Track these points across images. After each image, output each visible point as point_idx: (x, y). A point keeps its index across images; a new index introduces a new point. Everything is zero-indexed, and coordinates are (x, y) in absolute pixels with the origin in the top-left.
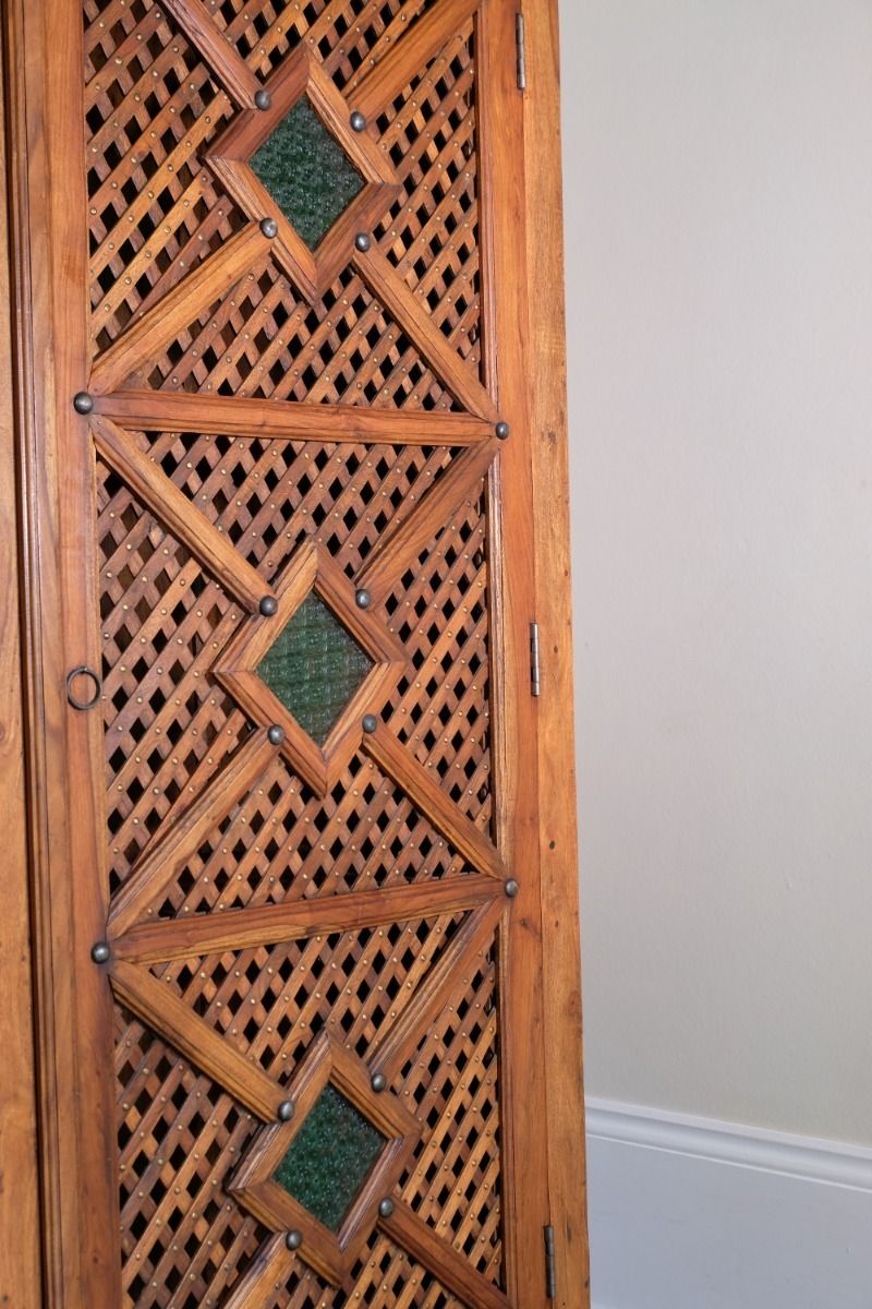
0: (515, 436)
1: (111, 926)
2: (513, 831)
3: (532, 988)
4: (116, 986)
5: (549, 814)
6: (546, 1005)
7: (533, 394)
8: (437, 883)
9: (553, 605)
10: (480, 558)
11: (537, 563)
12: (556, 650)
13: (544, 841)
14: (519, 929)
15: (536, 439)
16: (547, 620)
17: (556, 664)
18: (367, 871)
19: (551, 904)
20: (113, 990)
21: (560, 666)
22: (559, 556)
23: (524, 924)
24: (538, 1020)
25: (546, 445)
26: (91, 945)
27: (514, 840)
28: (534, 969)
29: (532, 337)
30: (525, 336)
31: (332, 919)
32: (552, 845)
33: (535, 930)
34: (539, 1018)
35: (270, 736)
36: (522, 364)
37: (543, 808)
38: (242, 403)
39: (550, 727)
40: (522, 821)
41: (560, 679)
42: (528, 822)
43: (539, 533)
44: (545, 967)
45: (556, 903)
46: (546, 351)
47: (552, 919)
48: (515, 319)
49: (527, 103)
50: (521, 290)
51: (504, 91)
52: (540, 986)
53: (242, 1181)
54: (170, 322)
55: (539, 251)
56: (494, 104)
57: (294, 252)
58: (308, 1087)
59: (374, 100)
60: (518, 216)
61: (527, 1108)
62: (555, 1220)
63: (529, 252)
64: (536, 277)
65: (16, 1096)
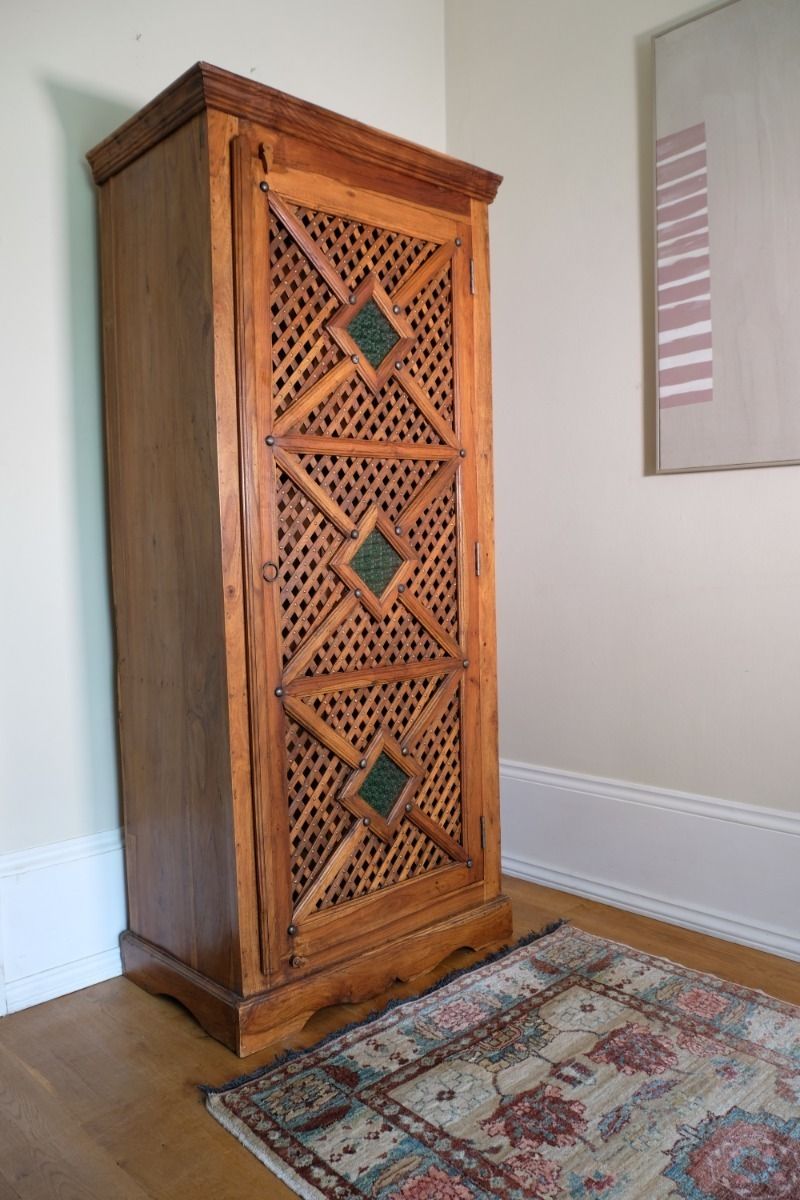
0: (469, 456)
1: (284, 680)
2: (467, 637)
3: (476, 709)
4: (286, 707)
5: (484, 630)
6: (482, 717)
7: (477, 437)
8: (433, 661)
9: (486, 534)
10: (453, 512)
11: (479, 515)
12: (487, 555)
13: (481, 643)
14: (469, 683)
15: (478, 458)
16: (483, 542)
19: (484, 671)
20: (284, 709)
21: (489, 562)
22: (489, 511)
23: (472, 681)
25: (483, 459)
26: (275, 688)
27: (468, 642)
28: (476, 701)
29: (477, 410)
30: (474, 409)
31: (384, 678)
32: (485, 644)
33: (477, 684)
34: (478, 723)
35: (356, 595)
36: (472, 422)
37: (481, 627)
38: (343, 441)
39: (485, 590)
40: (471, 633)
41: (490, 567)
42: (474, 634)
43: (480, 501)
44: (481, 700)
45: (487, 671)
47: (485, 678)
48: (469, 401)
49: (475, 301)
50: (472, 388)
51: (464, 294)
52: (479, 708)
53: (343, 795)
54: (309, 403)
55: (480, 370)
56: (460, 301)
57: (367, 370)
58: (373, 753)
59: (404, 299)
60: (471, 353)
61: (472, 764)
62: (485, 814)
63: (476, 371)
64: (479, 382)
65: (241, 756)
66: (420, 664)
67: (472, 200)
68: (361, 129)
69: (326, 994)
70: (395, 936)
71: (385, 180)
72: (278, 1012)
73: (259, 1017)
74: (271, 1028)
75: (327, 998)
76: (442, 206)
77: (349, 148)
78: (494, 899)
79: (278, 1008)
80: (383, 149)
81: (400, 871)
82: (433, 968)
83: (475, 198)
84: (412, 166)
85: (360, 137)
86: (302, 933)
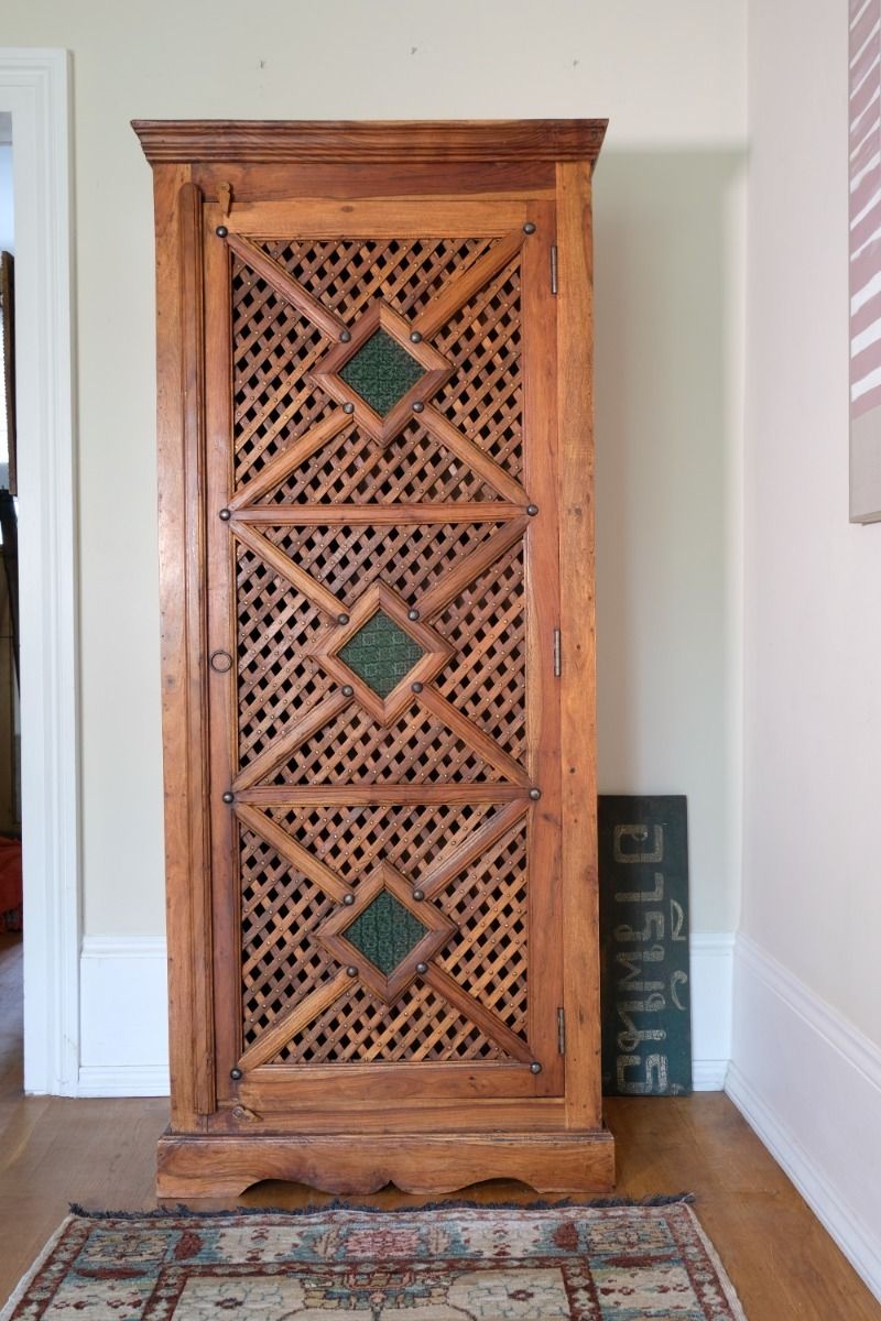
0: (544, 513)
2: (537, 758)
3: (552, 859)
4: (238, 815)
5: (570, 751)
6: (564, 871)
7: (561, 485)
8: (481, 785)
9: (577, 619)
10: (519, 590)
11: (562, 591)
12: (579, 647)
13: (565, 768)
14: (542, 821)
15: (563, 514)
16: (571, 628)
17: (579, 656)
18: (422, 772)
19: (570, 808)
21: (583, 657)
22: (583, 587)
23: (546, 817)
24: (557, 879)
25: (572, 519)
26: (222, 793)
27: (537, 765)
28: (554, 847)
29: (561, 449)
30: (554, 449)
31: (397, 795)
32: (572, 771)
33: (557, 823)
34: (557, 878)
35: (343, 693)
36: (553, 467)
37: (564, 747)
39: (572, 695)
40: (545, 754)
41: (584, 665)
42: (551, 754)
43: (565, 573)
44: (565, 846)
45: (575, 807)
46: (575, 457)
47: (572, 817)
48: (546, 439)
49: (560, 302)
50: (553, 421)
51: (540, 297)
52: (559, 857)
54: (277, 468)
55: (569, 394)
56: (531, 305)
59: (429, 319)
60: (551, 374)
61: (545, 932)
62: (568, 1006)
63: (561, 395)
64: (566, 410)
66: (456, 786)
67: (557, 165)
68: (352, 128)
69: (278, 1164)
70: (397, 1129)
71: (402, 178)
72: (208, 1162)
73: (182, 1159)
74: (198, 1177)
75: (279, 1170)
76: (500, 187)
77: (340, 156)
78: (584, 1130)
79: (209, 1158)
80: (392, 141)
81: (415, 1046)
82: (455, 1189)
83: (562, 161)
84: (443, 150)
85: (354, 140)
86: (249, 1083)
